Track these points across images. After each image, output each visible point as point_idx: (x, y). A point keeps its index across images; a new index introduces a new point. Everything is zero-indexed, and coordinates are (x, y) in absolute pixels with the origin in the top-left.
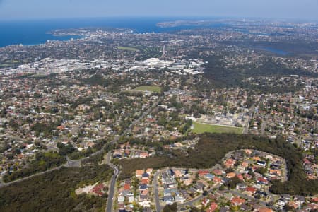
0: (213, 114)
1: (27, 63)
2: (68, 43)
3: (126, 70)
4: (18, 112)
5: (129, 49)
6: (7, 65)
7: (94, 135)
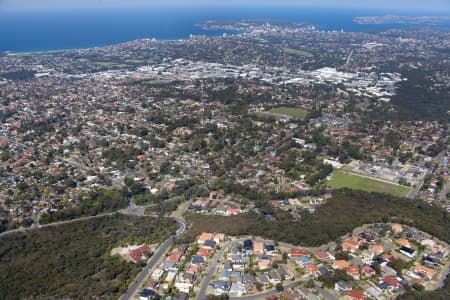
0: (371, 160)
1: (151, 65)
2: (217, 40)
3: (281, 83)
4: (95, 130)
5: (298, 52)
6: (125, 65)
7: (182, 173)
